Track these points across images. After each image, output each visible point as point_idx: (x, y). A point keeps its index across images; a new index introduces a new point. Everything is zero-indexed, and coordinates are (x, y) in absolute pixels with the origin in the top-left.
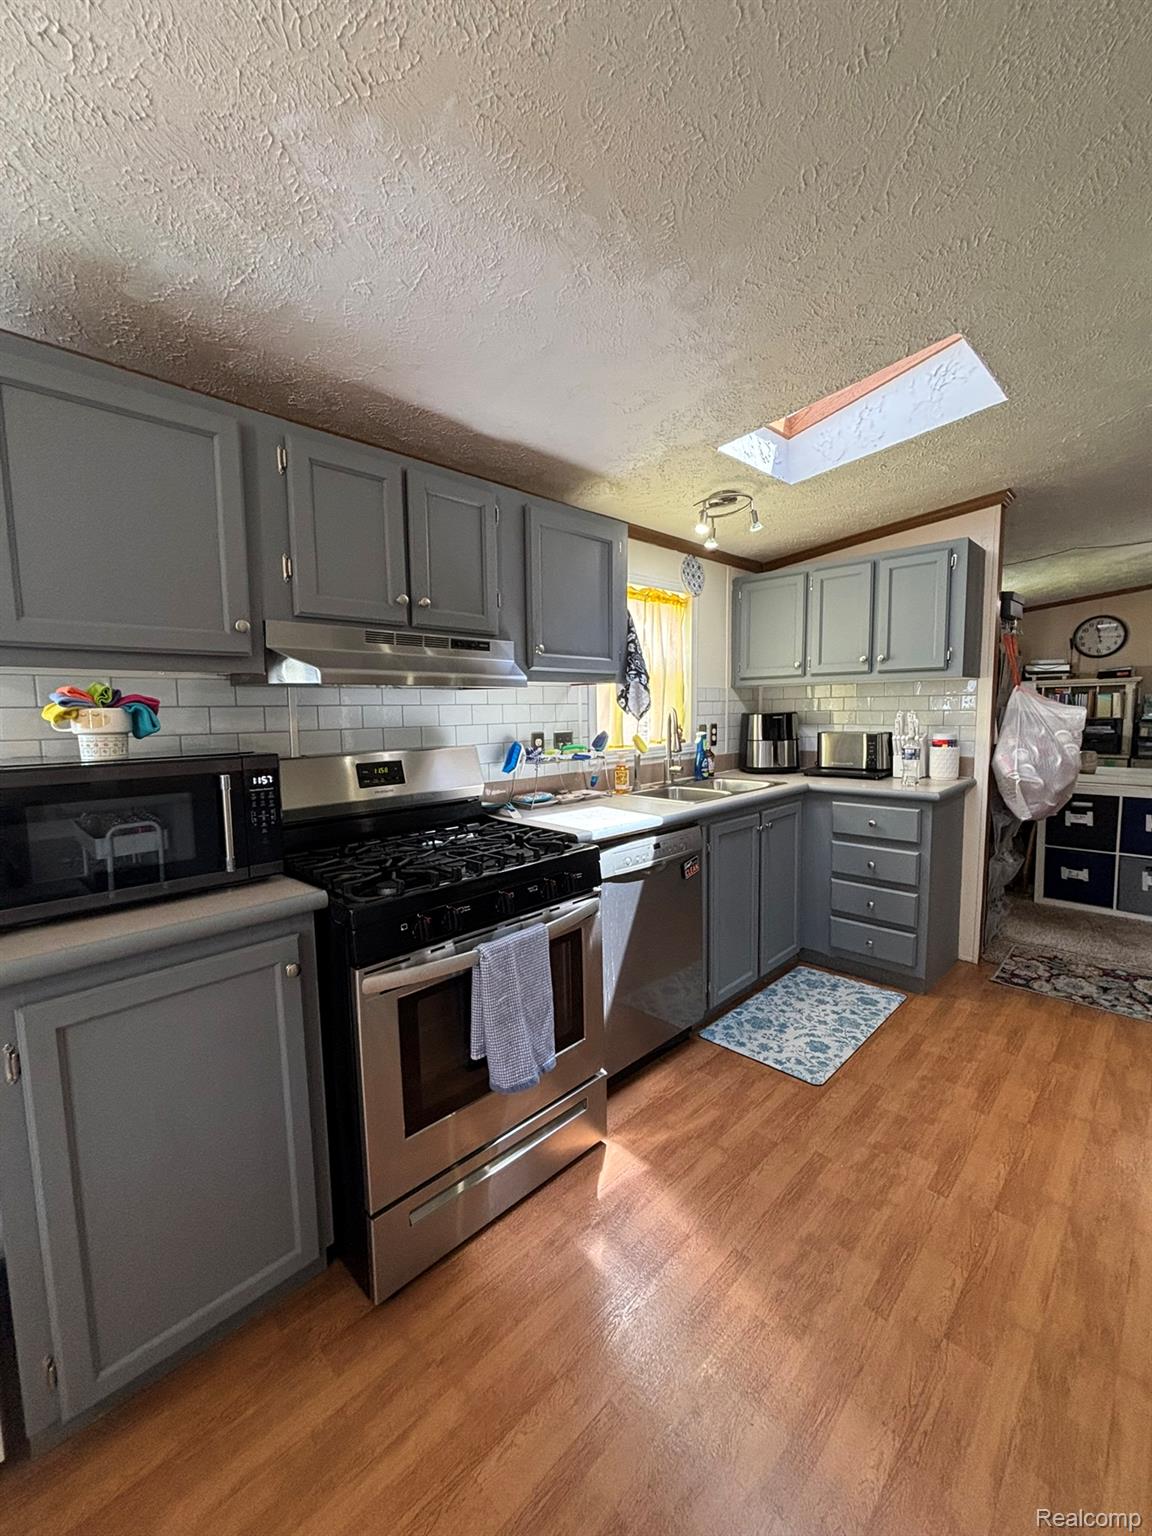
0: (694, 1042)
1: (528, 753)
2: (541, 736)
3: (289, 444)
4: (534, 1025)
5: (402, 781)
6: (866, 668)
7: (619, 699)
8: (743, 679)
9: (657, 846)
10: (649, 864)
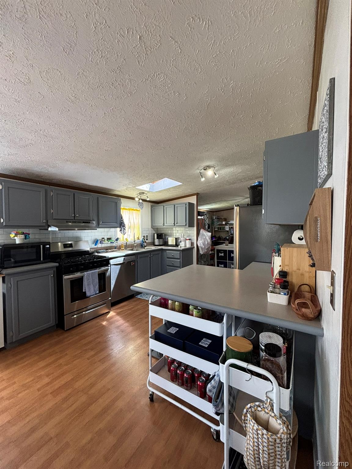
0: (134, 298)
1: (100, 242)
2: (104, 238)
3: (53, 191)
4: (94, 286)
5: (72, 247)
6: (173, 225)
7: (120, 231)
8: (153, 226)
9: (124, 259)
10: (122, 262)
